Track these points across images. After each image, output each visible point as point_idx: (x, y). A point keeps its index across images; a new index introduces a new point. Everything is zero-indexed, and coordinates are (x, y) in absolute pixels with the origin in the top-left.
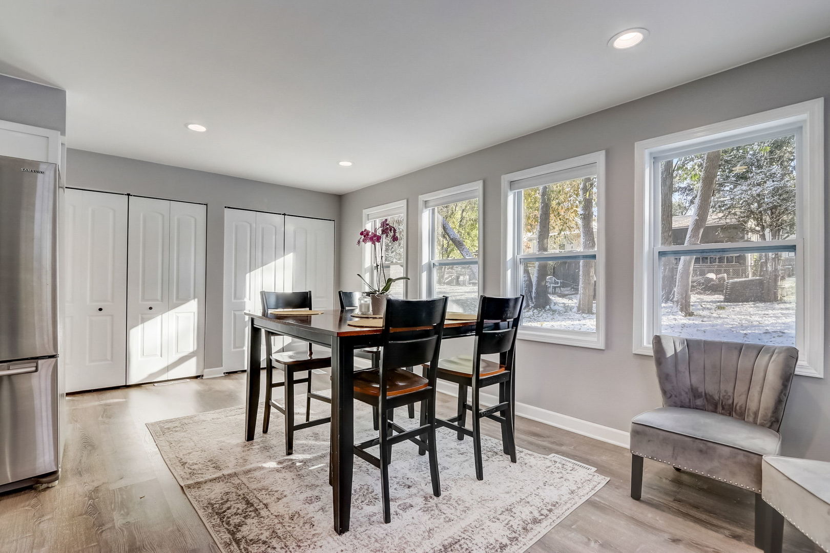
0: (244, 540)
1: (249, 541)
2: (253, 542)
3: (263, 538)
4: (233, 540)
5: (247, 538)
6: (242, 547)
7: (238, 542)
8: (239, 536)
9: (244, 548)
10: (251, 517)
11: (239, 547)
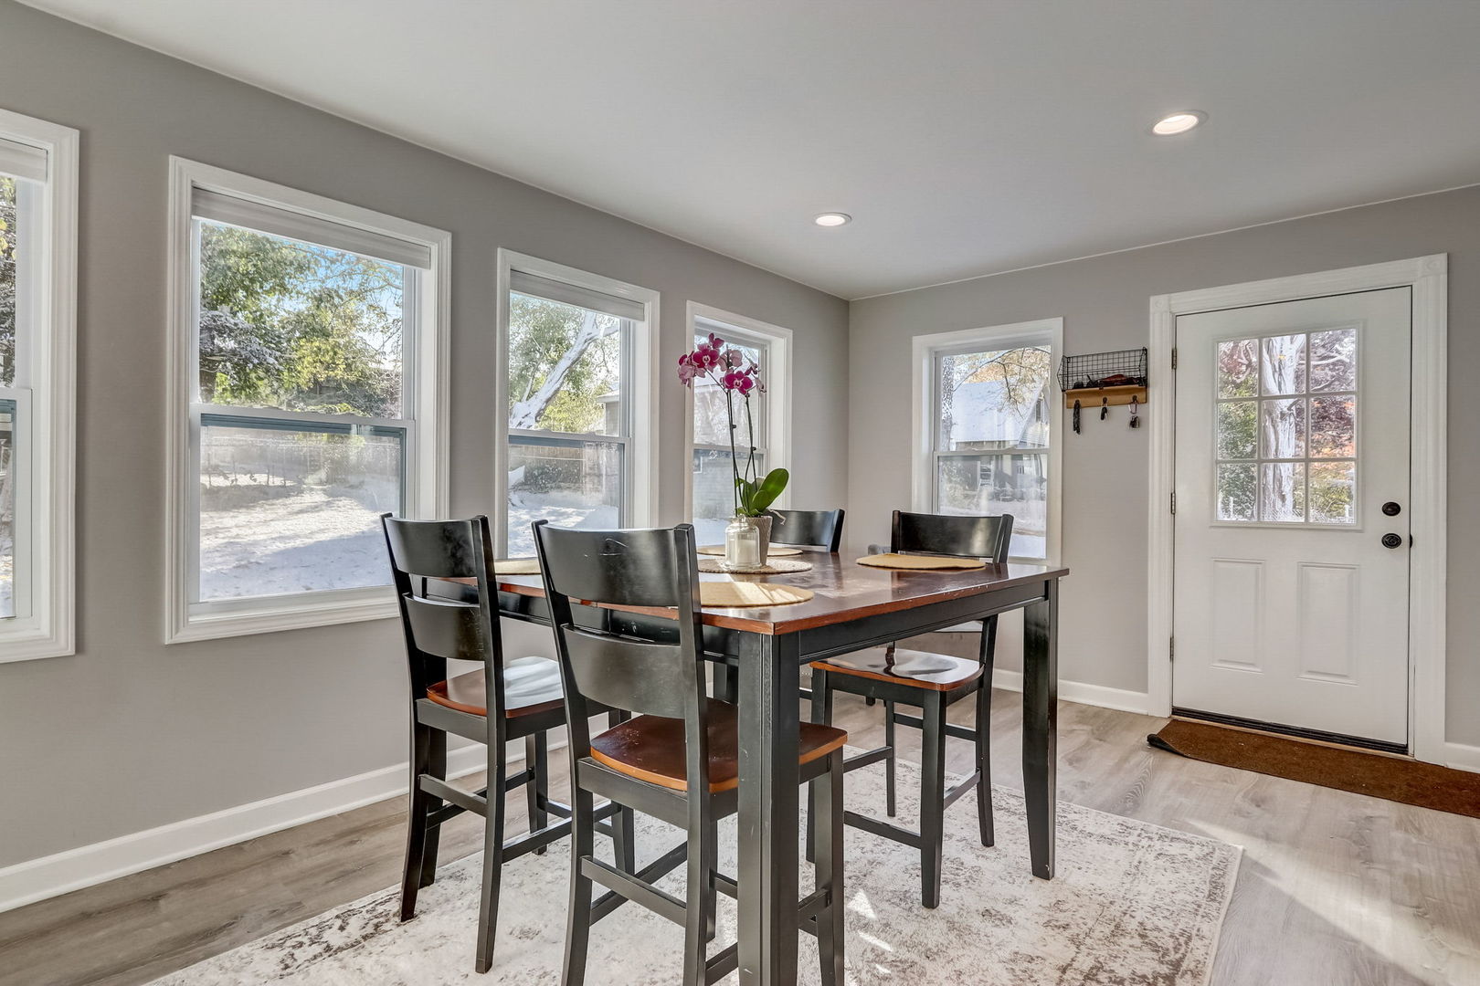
0: (1167, 958)
1: (1160, 954)
2: (1155, 948)
3: (1137, 941)
4: (1178, 971)
5: (1157, 957)
6: (1178, 956)
7: (1176, 965)
8: (1165, 969)
9: (1176, 953)
10: (1111, 975)
11: (1182, 959)
